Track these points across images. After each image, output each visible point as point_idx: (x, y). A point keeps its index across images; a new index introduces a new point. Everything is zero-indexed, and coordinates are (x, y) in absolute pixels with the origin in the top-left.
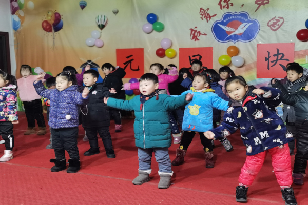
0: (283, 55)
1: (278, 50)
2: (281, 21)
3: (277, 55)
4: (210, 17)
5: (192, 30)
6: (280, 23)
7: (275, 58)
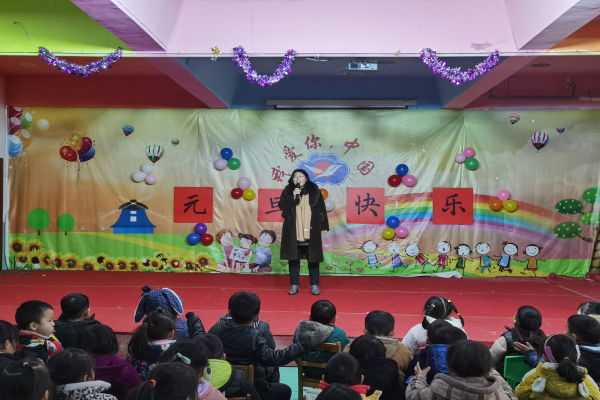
0: (374, 200)
1: (368, 195)
2: (371, 165)
3: (367, 200)
4: (295, 157)
5: (274, 169)
6: (370, 167)
7: (366, 203)
